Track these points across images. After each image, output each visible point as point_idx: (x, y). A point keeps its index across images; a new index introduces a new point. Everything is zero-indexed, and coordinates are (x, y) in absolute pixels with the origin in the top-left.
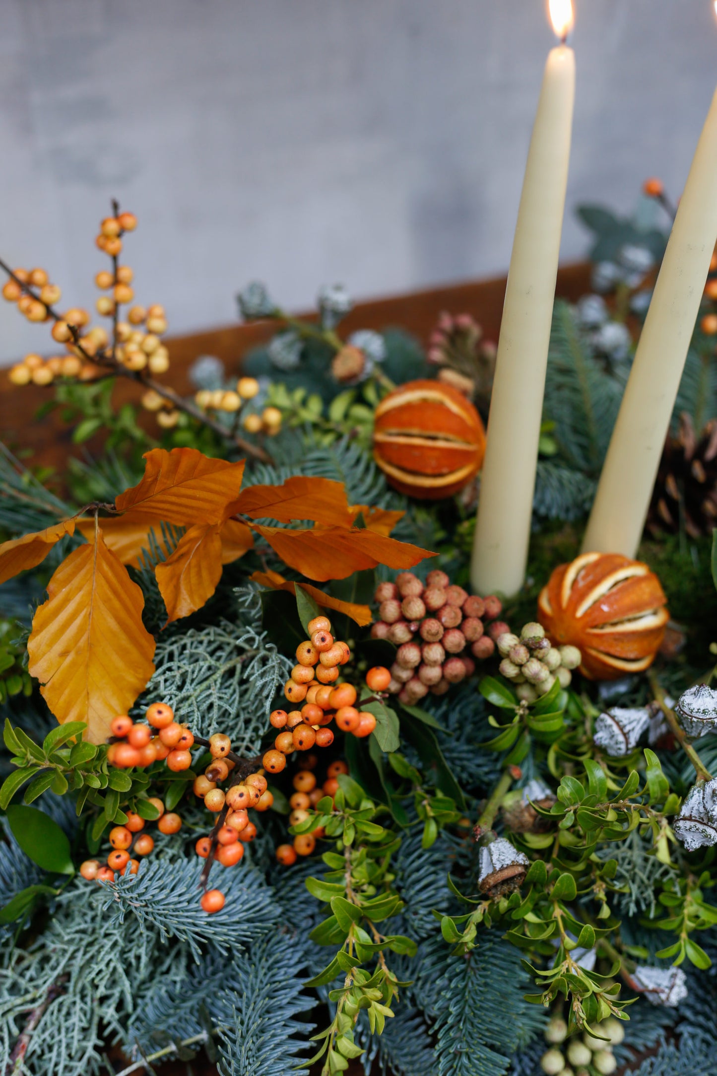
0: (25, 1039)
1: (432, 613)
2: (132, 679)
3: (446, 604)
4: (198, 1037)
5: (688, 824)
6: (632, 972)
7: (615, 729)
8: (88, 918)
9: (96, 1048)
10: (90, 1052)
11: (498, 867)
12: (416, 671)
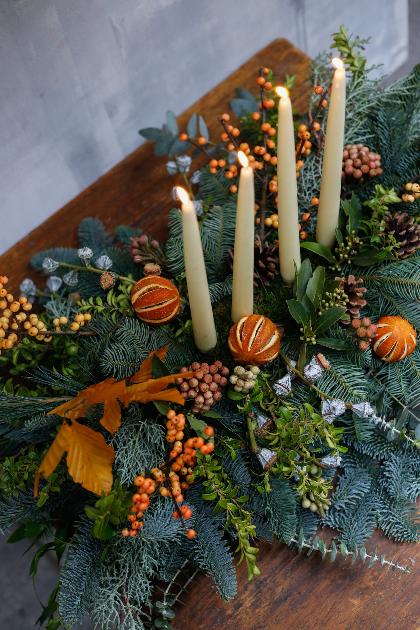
0: (125, 596)
1: (201, 381)
2: (107, 461)
3: (204, 375)
4: (185, 562)
5: (326, 417)
6: (321, 461)
7: (282, 388)
8: (128, 545)
9: (150, 584)
10: (149, 587)
11: (268, 460)
12: (204, 404)
